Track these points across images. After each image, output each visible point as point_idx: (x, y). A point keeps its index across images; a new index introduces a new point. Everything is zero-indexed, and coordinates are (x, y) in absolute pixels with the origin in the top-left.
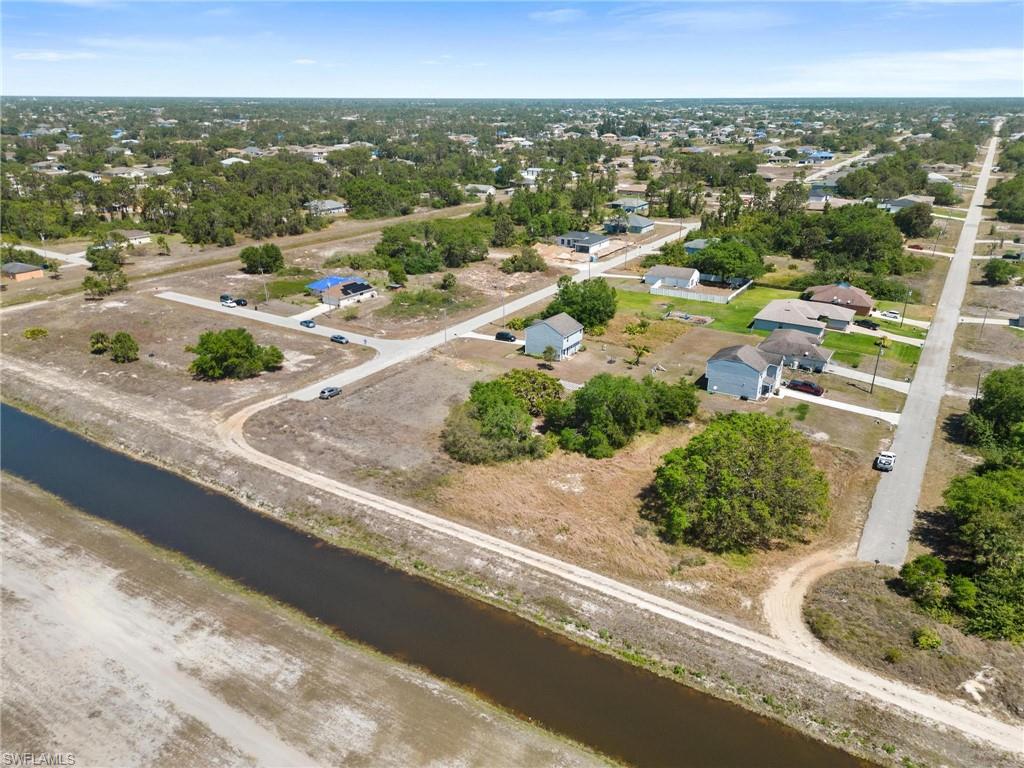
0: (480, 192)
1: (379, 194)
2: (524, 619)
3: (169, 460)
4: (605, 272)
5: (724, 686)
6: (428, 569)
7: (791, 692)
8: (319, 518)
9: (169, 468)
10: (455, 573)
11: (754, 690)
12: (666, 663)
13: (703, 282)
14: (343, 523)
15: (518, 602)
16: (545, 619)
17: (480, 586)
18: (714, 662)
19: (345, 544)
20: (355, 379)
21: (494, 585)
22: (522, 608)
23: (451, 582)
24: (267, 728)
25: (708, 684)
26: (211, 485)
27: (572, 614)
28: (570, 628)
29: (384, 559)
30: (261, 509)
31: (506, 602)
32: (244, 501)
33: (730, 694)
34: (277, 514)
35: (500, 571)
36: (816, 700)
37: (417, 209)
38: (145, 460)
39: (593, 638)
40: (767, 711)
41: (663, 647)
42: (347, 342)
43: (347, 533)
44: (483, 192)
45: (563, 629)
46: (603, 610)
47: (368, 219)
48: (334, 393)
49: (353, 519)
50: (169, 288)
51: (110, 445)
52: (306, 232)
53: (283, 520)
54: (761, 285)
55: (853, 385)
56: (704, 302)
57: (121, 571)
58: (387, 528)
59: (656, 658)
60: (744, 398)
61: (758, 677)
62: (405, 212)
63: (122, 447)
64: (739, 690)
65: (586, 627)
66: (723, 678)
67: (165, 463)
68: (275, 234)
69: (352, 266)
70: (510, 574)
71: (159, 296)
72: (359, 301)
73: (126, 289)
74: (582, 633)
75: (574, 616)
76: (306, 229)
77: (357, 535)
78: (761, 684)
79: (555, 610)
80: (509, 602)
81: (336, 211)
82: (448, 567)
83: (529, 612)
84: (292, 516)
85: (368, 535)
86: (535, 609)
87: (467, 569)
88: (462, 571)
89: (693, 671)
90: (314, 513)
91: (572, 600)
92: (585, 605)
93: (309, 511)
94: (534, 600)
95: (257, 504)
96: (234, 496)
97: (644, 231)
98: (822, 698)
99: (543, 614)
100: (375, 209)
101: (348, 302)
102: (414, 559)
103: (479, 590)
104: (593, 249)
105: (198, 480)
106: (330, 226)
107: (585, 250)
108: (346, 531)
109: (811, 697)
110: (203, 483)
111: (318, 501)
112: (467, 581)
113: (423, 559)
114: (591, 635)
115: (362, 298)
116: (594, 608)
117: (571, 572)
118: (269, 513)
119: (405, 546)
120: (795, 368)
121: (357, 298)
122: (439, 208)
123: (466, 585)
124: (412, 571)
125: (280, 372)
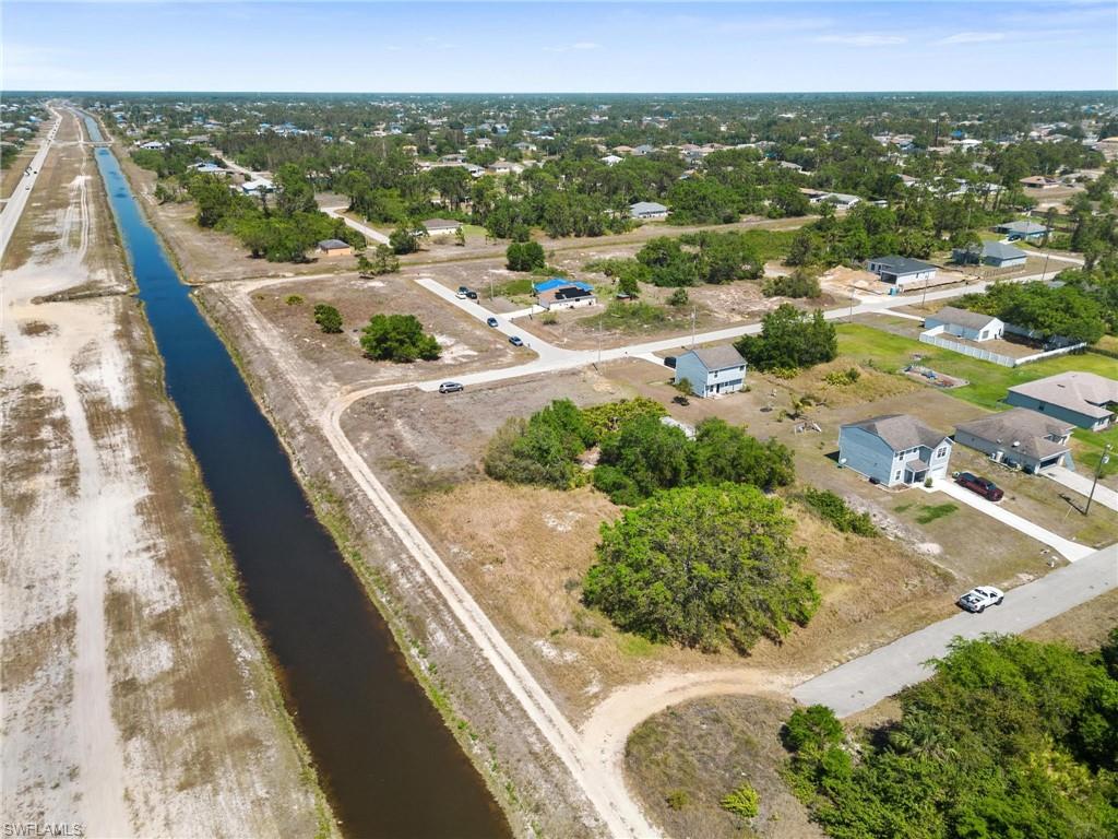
0: (840, 202)
1: (704, 198)
2: (390, 631)
3: (278, 419)
4: (891, 309)
5: (486, 758)
6: (360, 561)
7: (535, 788)
8: (325, 493)
10: (374, 571)
11: (507, 773)
12: (459, 715)
13: (1008, 336)
15: (396, 613)
16: (403, 637)
17: (382, 589)
18: (495, 730)
20: (487, 380)
21: (391, 591)
22: (396, 621)
23: (366, 578)
24: (106, 638)
25: (476, 750)
26: (286, 446)
27: (424, 639)
28: (414, 652)
29: (339, 542)
31: (388, 611)
33: (485, 767)
34: (305, 481)
35: (403, 581)
36: (550, 807)
37: (745, 218)
39: (423, 668)
40: (502, 799)
41: (467, 698)
42: (521, 345)
43: (333, 512)
44: (845, 203)
45: (409, 651)
46: (448, 645)
47: (682, 225)
48: (453, 389)
49: (343, 502)
50: (433, 275)
51: (257, 398)
52: (605, 234)
54: (1098, 351)
55: (1067, 499)
56: (982, 361)
57: (153, 493)
59: (455, 707)
60: (873, 481)
61: (519, 761)
62: (729, 220)
64: (495, 766)
65: (425, 656)
66: (490, 749)
68: (573, 235)
69: (606, 272)
70: (409, 586)
71: (418, 281)
72: (572, 307)
73: (398, 272)
74: (418, 660)
75: (423, 642)
76: (607, 231)
77: (337, 516)
78: (516, 769)
79: (416, 630)
80: (390, 612)
81: (657, 215)
82: (373, 564)
83: (397, 626)
84: (312, 486)
85: (344, 518)
86: (402, 625)
87: (383, 570)
88: (379, 571)
89: (474, 732)
90: (325, 488)
91: (432, 626)
92: (439, 633)
93: (323, 485)
94: (408, 616)
95: (299, 470)
97: (1004, 265)
98: (556, 808)
99: (405, 631)
100: (694, 215)
101: (558, 307)
102: (358, 548)
103: (379, 593)
104: (901, 280)
105: (282, 440)
106: (635, 230)
107: (892, 279)
108: (333, 509)
109: (547, 802)
112: (377, 581)
113: (364, 551)
114: (424, 664)
115: (576, 304)
116: (442, 640)
119: (359, 535)
120: (998, 460)
121: (570, 304)
122: (774, 218)
123: (373, 585)
124: (348, 558)
125: (435, 362)
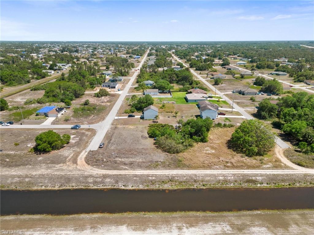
2: (246, 188)
3: (74, 184)
4: (128, 93)
5: (301, 184)
6: (208, 185)
8: (159, 183)
9: (76, 188)
10: (217, 183)
11: (307, 182)
14: (168, 182)
15: (240, 184)
16: (251, 186)
17: (227, 184)
18: (295, 179)
19: (176, 188)
20: (102, 139)
21: (230, 182)
22: (243, 185)
23: (218, 186)
25: (298, 185)
26: (103, 187)
27: (256, 181)
28: (259, 185)
30: (133, 188)
31: (237, 185)
32: (123, 188)
33: (303, 185)
34: (141, 187)
35: (229, 178)
37: (31, 81)
38: (61, 188)
39: (266, 185)
40: (312, 185)
43: (173, 184)
45: (258, 186)
46: (263, 178)
49: (171, 180)
51: (35, 188)
53: (146, 188)
54: (173, 92)
55: (227, 111)
56: (166, 98)
58: (185, 178)
59: (283, 184)
60: (213, 119)
61: (305, 179)
63: (43, 187)
64: (304, 183)
65: (262, 183)
66: (299, 182)
67: (73, 186)
69: (39, 103)
70: (232, 178)
72: (62, 114)
74: (262, 185)
75: (257, 182)
77: (177, 184)
78: (307, 180)
79: (251, 182)
80: (238, 185)
82: (214, 183)
83: (245, 185)
84: (148, 186)
85: (181, 183)
86: (246, 184)
88: (219, 182)
89: (293, 183)
90: (155, 182)
91: (254, 178)
92: (258, 178)
93: (153, 182)
94: (244, 182)
95: (130, 187)
96: (117, 187)
97: (122, 81)
99: (249, 184)
101: (59, 115)
102: (201, 184)
104: (116, 87)
105: (96, 187)
108: (172, 184)
110: (99, 187)
111: (154, 178)
113: (204, 183)
116: (260, 178)
117: (244, 172)
118: (138, 188)
119: (195, 181)
122: (39, 79)
123: (223, 185)
124: (204, 188)
